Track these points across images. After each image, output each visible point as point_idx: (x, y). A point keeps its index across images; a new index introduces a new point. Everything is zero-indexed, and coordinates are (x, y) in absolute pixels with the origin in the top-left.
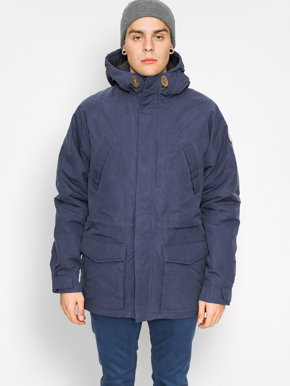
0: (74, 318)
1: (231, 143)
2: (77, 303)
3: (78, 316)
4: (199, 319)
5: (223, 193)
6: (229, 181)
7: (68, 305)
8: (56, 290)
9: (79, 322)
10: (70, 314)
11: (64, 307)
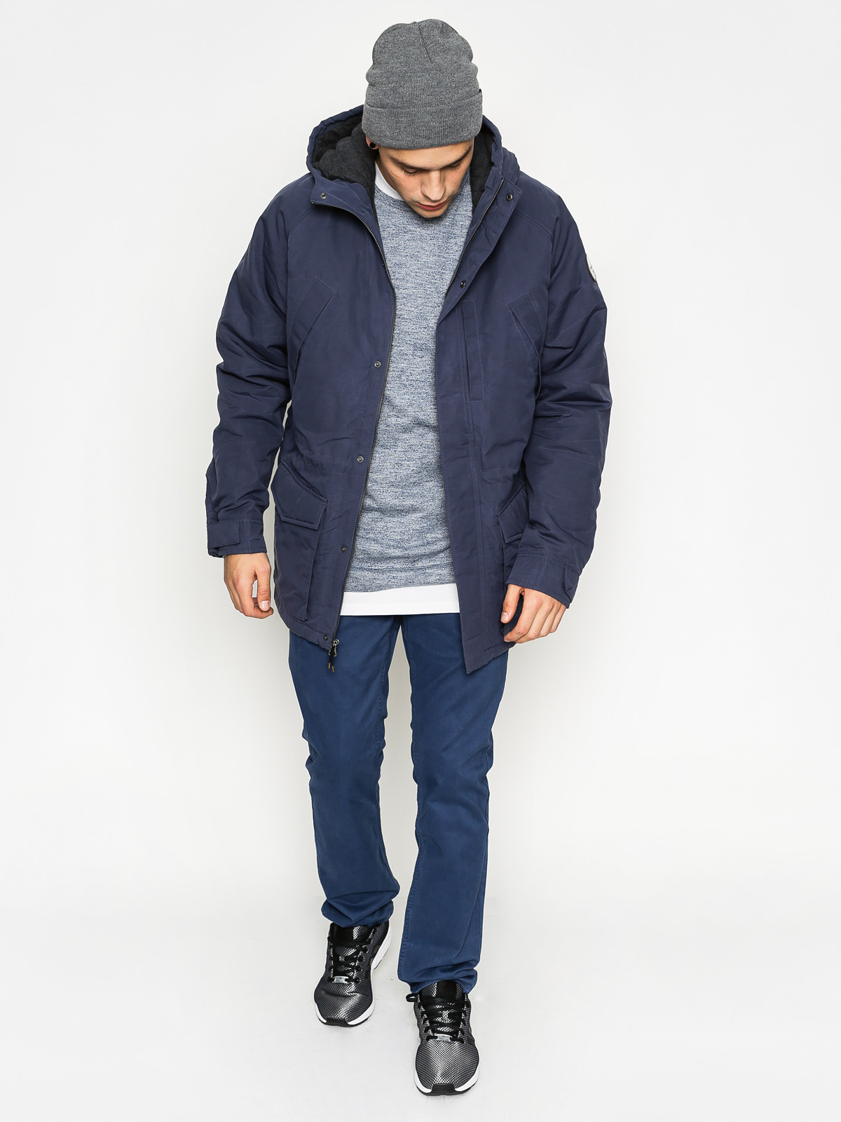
0: (249, 604)
1: (595, 281)
2: (256, 577)
3: (259, 600)
4: (505, 614)
5: (573, 380)
6: (587, 357)
7: (238, 580)
8: (215, 550)
9: (259, 613)
10: (241, 596)
11: (231, 583)
